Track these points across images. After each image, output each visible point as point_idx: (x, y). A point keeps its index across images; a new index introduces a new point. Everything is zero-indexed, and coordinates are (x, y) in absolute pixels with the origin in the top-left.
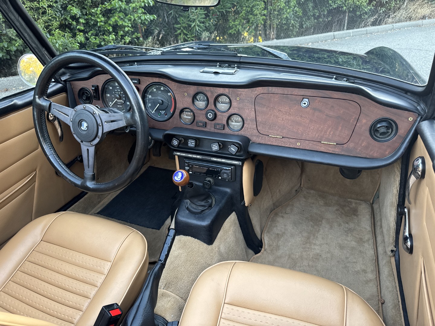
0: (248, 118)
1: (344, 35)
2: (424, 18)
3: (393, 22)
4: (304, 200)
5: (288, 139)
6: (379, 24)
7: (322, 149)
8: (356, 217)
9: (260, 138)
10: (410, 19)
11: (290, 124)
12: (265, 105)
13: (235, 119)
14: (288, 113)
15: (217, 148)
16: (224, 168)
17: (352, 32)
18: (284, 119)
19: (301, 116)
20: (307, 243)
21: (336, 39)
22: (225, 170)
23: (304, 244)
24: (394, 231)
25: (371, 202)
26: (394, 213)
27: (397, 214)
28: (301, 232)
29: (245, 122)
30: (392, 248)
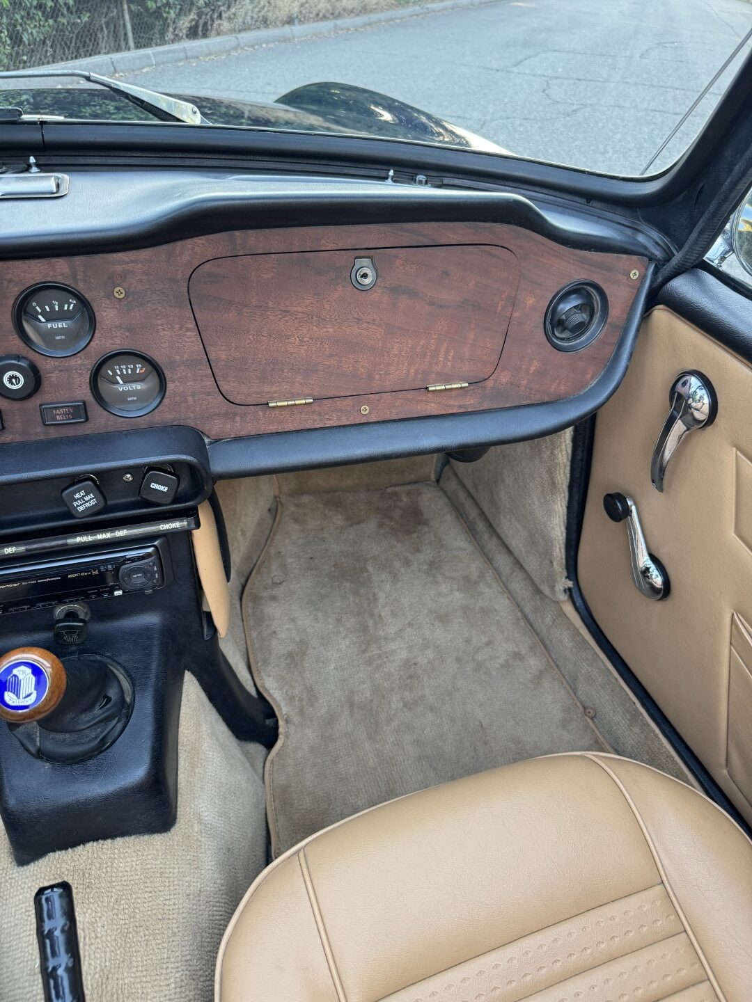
0: (178, 357)
1: (137, 62)
2: (290, 21)
3: (232, 31)
4: (297, 527)
5: (330, 400)
6: (205, 36)
7: (432, 409)
8: (426, 529)
9: (238, 419)
10: (265, 22)
11: (327, 353)
12: (230, 302)
13: (121, 371)
14: (315, 318)
15: (93, 502)
16: (130, 554)
17: (153, 53)
18: (305, 339)
19: (359, 320)
20: (368, 645)
21: (121, 74)
22: (133, 560)
23: (364, 652)
24: (563, 546)
25: (433, 477)
26: (560, 507)
27: (569, 508)
28: (339, 621)
29: (168, 374)
30: (564, 583)
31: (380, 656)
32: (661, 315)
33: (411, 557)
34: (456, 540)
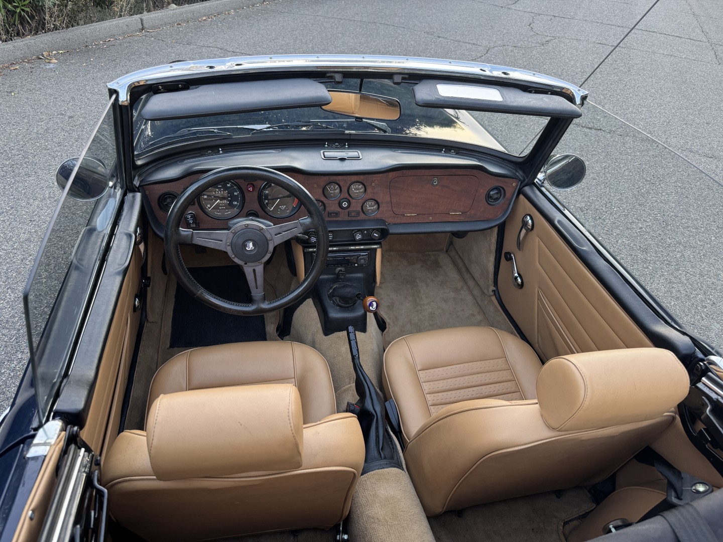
0: (384, 201)
5: (422, 215)
7: (450, 219)
8: (441, 269)
9: (396, 218)
11: (422, 202)
12: (400, 188)
13: (368, 204)
14: (420, 192)
15: (360, 238)
16: (362, 254)
18: (417, 198)
19: (432, 193)
22: (363, 255)
23: (416, 308)
24: (493, 274)
25: (445, 250)
26: (492, 258)
27: (495, 259)
28: (406, 298)
29: (380, 205)
30: (492, 288)
31: (421, 310)
32: (521, 197)
33: (434, 279)
34: (453, 274)
